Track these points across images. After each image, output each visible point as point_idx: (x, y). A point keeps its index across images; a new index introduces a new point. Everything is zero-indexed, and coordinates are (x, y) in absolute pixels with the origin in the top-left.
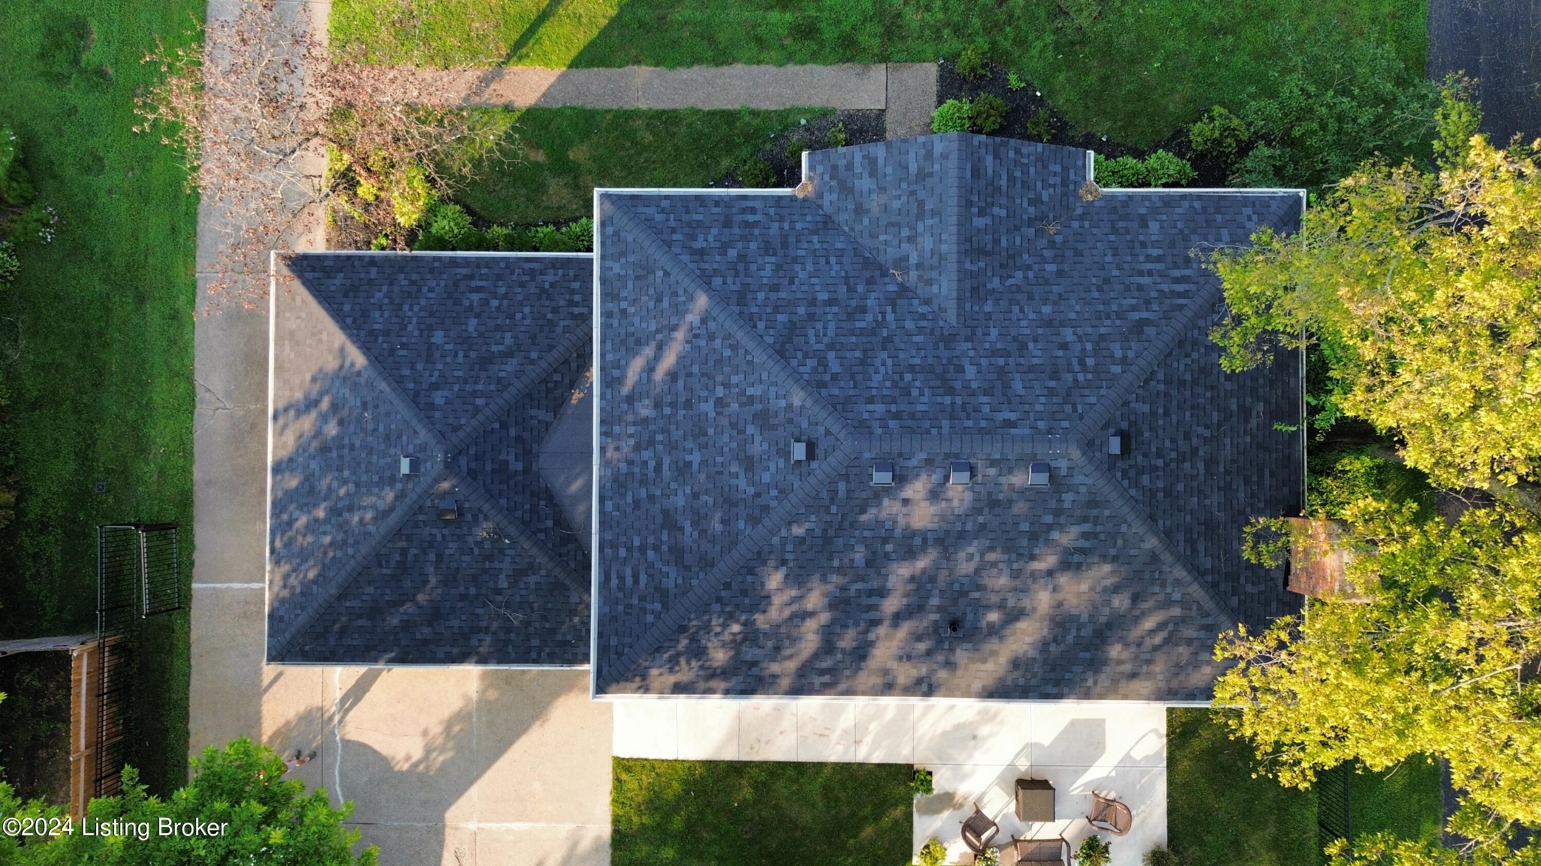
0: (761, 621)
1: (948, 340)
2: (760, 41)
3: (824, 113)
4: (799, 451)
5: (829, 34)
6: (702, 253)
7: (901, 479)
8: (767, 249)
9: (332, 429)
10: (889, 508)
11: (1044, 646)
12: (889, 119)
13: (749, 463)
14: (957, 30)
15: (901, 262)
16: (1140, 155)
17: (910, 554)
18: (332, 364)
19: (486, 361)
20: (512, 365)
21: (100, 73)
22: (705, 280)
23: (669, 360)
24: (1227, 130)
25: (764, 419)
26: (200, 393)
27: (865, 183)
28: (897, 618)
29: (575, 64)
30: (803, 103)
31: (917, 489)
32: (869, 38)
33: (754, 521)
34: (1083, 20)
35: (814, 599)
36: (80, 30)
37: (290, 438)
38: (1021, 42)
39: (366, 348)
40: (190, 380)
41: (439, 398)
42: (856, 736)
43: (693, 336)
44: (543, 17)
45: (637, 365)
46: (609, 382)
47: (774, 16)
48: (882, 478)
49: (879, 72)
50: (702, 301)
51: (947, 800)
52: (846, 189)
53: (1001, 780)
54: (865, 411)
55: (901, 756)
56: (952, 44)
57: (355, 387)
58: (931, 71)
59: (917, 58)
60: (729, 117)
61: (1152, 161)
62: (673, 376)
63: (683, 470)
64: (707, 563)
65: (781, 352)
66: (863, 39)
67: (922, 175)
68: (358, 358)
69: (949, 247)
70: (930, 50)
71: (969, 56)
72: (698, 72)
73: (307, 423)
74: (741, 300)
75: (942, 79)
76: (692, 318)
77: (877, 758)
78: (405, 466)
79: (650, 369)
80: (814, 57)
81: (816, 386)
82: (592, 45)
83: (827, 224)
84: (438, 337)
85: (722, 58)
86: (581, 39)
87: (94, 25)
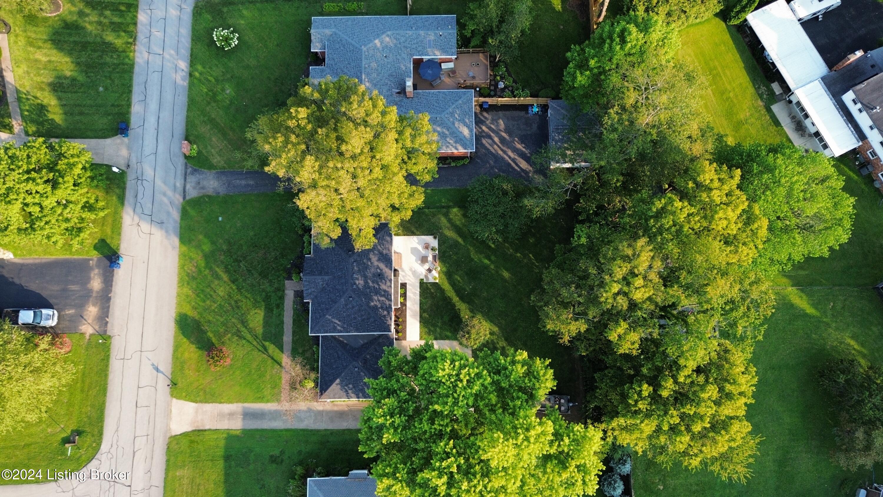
0: (379, 306)
1: (335, 277)
2: (279, 315)
3: (294, 302)
4: (351, 299)
5: (278, 301)
6: (320, 317)
7: (355, 284)
8: (320, 306)
9: (351, 386)
10: (360, 287)
11: (383, 262)
12: (296, 289)
13: (353, 307)
14: (279, 277)
15: (322, 285)
16: (304, 242)
17: (367, 282)
18: (339, 386)
19: (339, 357)
20: (340, 353)
21: (281, 451)
22: (324, 315)
23: (337, 322)
24: (300, 227)
25: (346, 305)
26: (347, 428)
27: (310, 291)
28: (378, 284)
29: (282, 352)
30: (292, 306)
31: (357, 282)
32: (279, 294)
33: (362, 306)
34: (278, 254)
35: (376, 298)
36: (272, 456)
37: (353, 395)
38: (282, 265)
39: (336, 379)
40: (344, 430)
41: (345, 364)
42: (414, 294)
43: (333, 318)
44: (272, 358)
45: (339, 328)
46: (341, 332)
47: (274, 312)
48: (355, 287)
49: (287, 292)
50: (327, 316)
51: (426, 277)
52: (311, 294)
53: (422, 266)
54: (345, 289)
55: (418, 285)
56: (282, 277)
57: (343, 381)
58: (286, 282)
59: (284, 284)
60: (294, 321)
61: (305, 241)
62: (340, 321)
63: (355, 318)
64: (369, 314)
65: (336, 303)
66: (280, 295)
67: (309, 282)
68: (338, 381)
69: (320, 277)
70: (282, 282)
71: (284, 275)
72: (285, 327)
73: (350, 391)
74: (327, 309)
75: (288, 280)
76: (330, 318)
77: (419, 290)
78: (356, 369)
79: (338, 325)
80: (283, 304)
81: (341, 297)
82: (279, 349)
83: (316, 297)
84: (334, 366)
85: (282, 322)
86: (277, 350)
87: (271, 453)
